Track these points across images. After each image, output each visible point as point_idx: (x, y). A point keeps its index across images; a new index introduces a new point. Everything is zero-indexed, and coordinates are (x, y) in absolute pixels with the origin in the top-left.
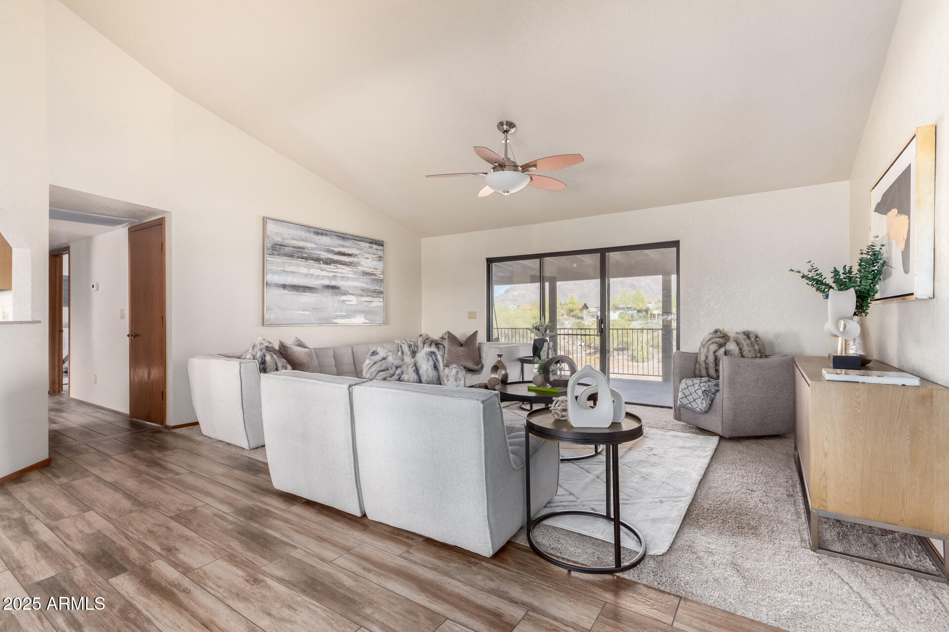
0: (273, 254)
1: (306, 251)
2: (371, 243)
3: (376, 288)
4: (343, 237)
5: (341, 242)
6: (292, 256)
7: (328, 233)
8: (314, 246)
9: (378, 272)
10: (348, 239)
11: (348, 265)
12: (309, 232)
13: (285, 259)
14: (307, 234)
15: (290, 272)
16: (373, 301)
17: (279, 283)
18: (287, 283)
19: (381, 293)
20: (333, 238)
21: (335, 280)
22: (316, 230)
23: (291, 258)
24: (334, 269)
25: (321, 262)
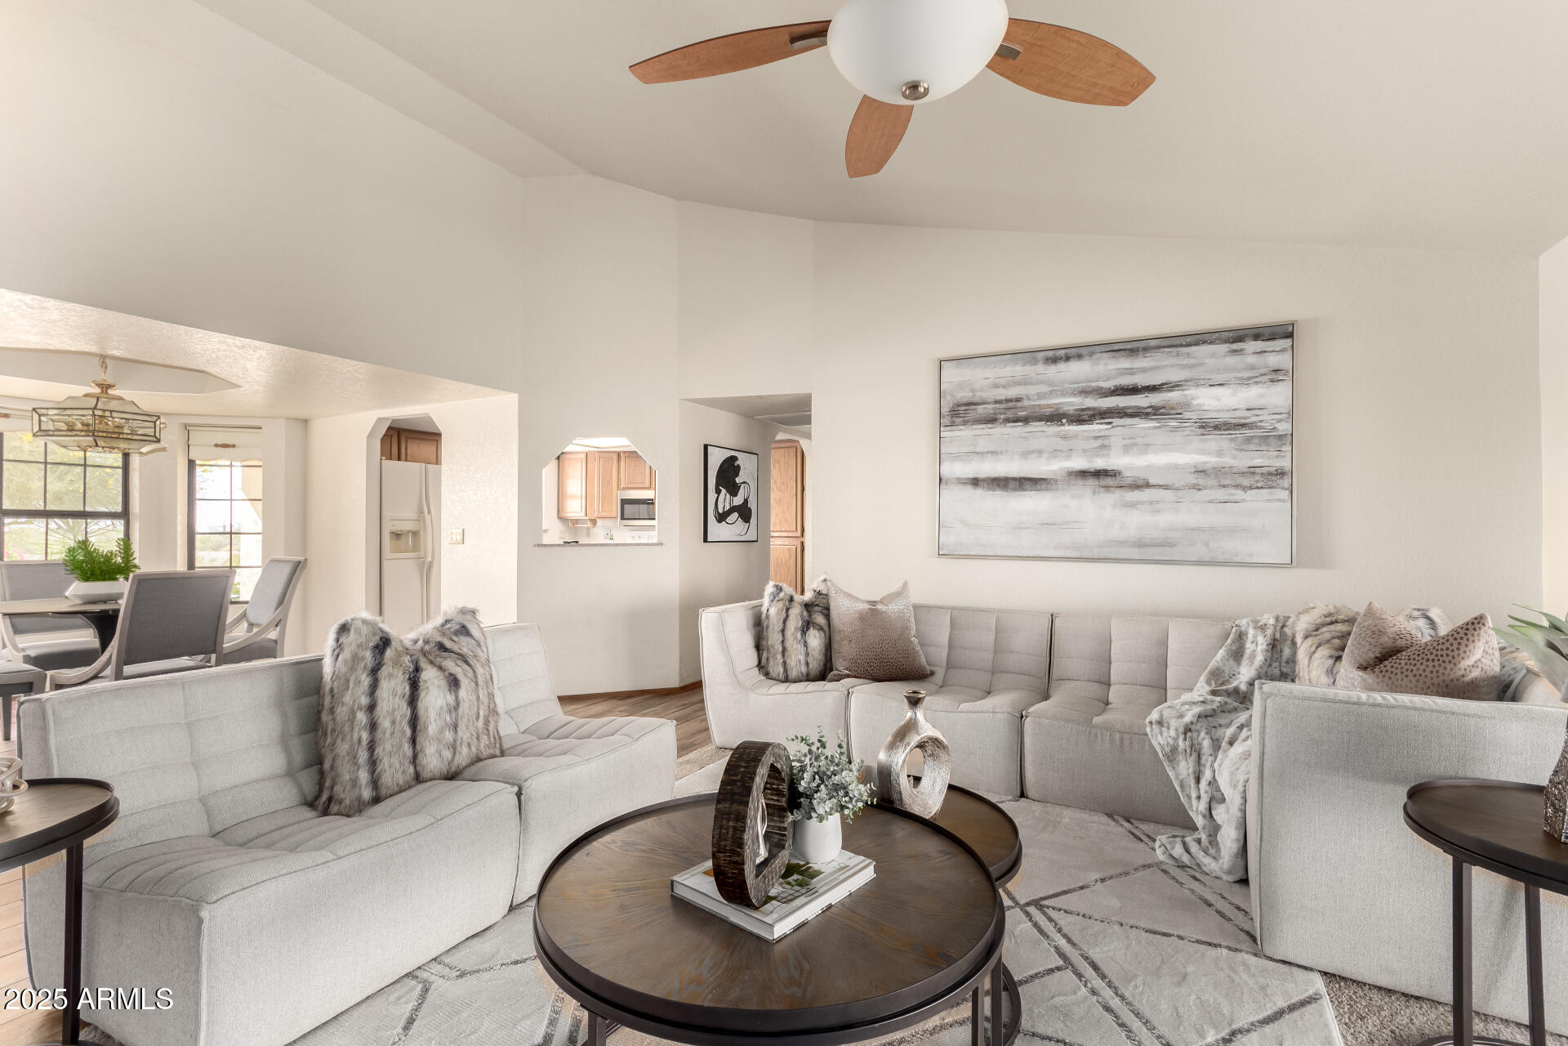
0: (953, 424)
1: (1026, 403)
2: (1239, 339)
4: (1132, 348)
5: (1125, 363)
6: (991, 420)
7: (1085, 351)
8: (1045, 389)
9: (1266, 417)
10: (1146, 349)
11: (1148, 414)
12: (1035, 362)
13: (979, 429)
14: (1028, 367)
15: (988, 452)
17: (965, 476)
20: (1100, 358)
21: (1104, 455)
22: (1051, 354)
23: (990, 426)
24: (1100, 430)
25: (1064, 421)
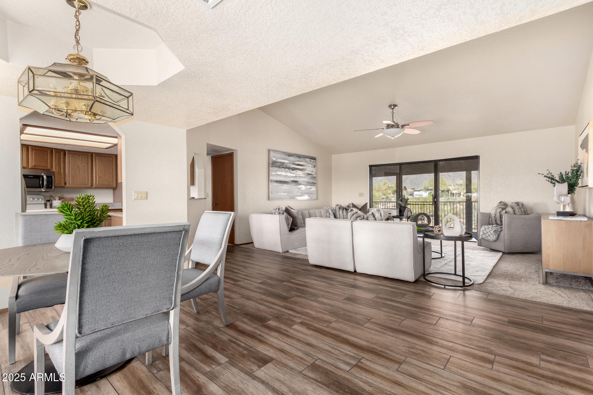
0: (272, 167)
1: (285, 164)
2: (311, 159)
3: (313, 181)
4: (299, 156)
5: (298, 159)
7: (293, 155)
8: (288, 162)
9: (313, 173)
10: (301, 157)
11: (301, 170)
12: (286, 155)
13: (277, 169)
15: (279, 175)
16: (312, 188)
17: (275, 180)
18: (278, 180)
19: (315, 183)
20: (295, 157)
21: (296, 178)
22: (289, 154)
23: (279, 168)
24: (295, 172)
25: (291, 169)
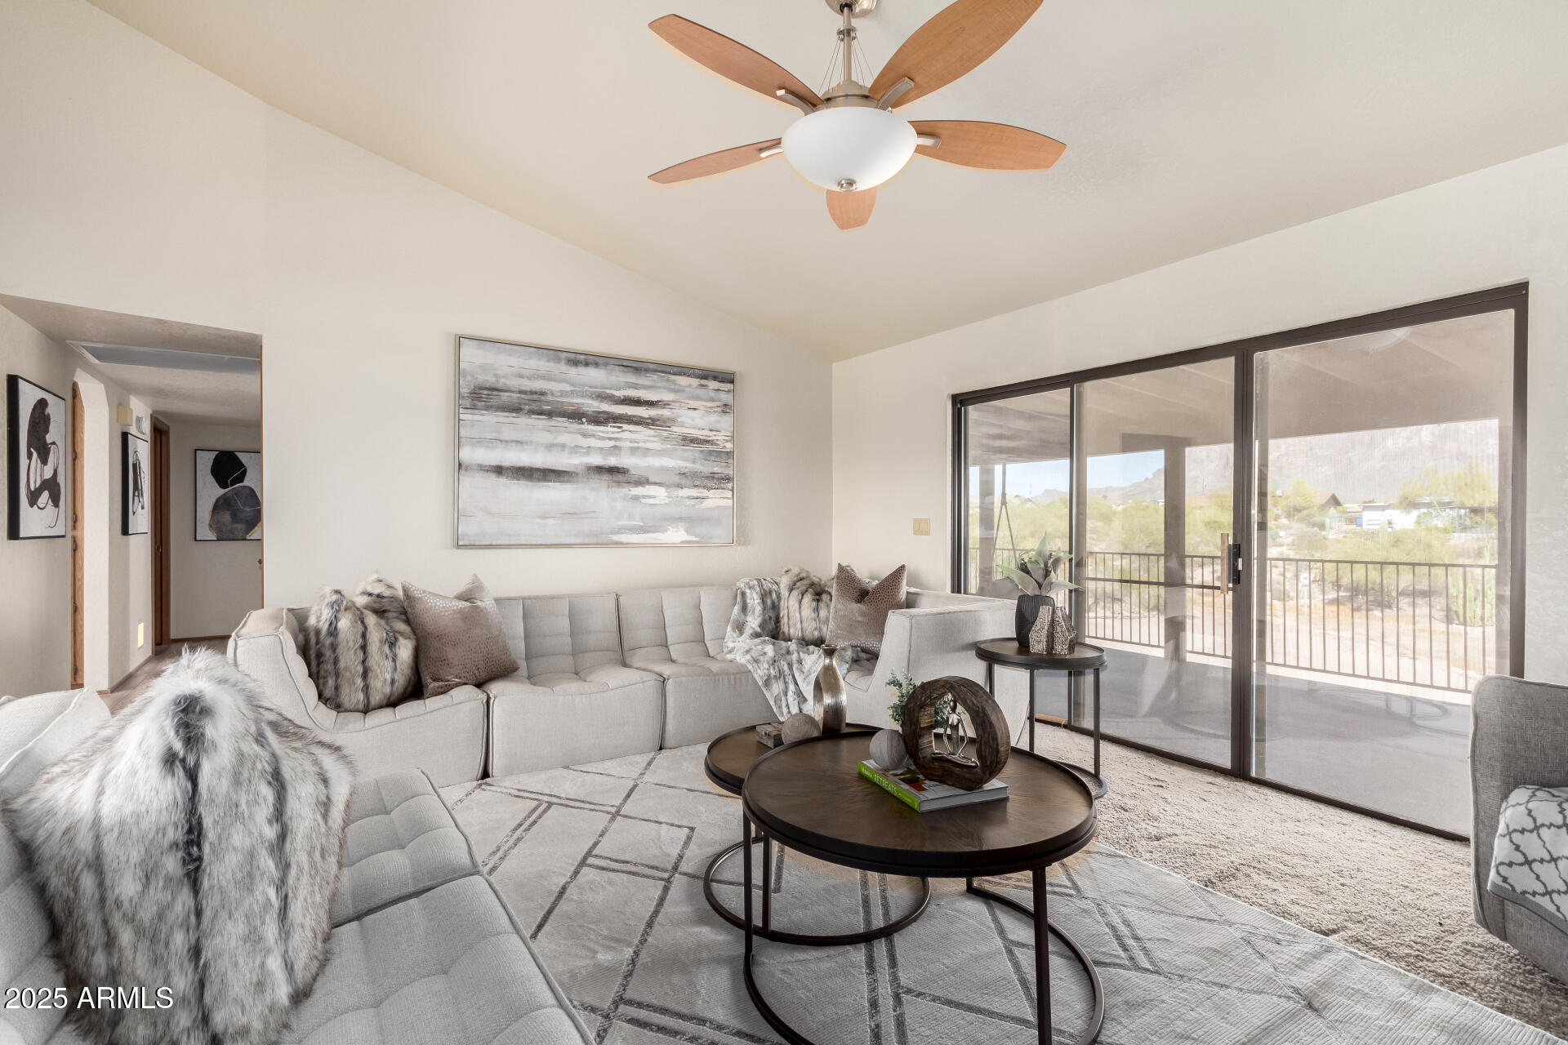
0: (474, 408)
1: (550, 398)
2: (705, 377)
3: (716, 469)
4: (637, 367)
5: (632, 378)
6: (516, 409)
7: (600, 360)
8: (567, 388)
9: (719, 437)
10: (647, 370)
11: (648, 424)
12: (558, 360)
13: (502, 417)
14: (552, 365)
15: (512, 441)
16: (707, 497)
17: (487, 463)
18: (506, 463)
19: (728, 479)
20: (612, 370)
21: (616, 455)
22: (572, 356)
23: (514, 415)
24: (613, 433)
25: (584, 420)
